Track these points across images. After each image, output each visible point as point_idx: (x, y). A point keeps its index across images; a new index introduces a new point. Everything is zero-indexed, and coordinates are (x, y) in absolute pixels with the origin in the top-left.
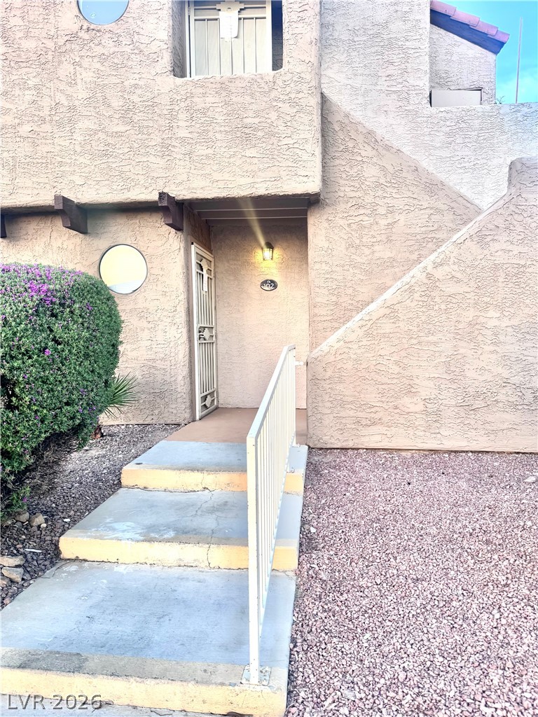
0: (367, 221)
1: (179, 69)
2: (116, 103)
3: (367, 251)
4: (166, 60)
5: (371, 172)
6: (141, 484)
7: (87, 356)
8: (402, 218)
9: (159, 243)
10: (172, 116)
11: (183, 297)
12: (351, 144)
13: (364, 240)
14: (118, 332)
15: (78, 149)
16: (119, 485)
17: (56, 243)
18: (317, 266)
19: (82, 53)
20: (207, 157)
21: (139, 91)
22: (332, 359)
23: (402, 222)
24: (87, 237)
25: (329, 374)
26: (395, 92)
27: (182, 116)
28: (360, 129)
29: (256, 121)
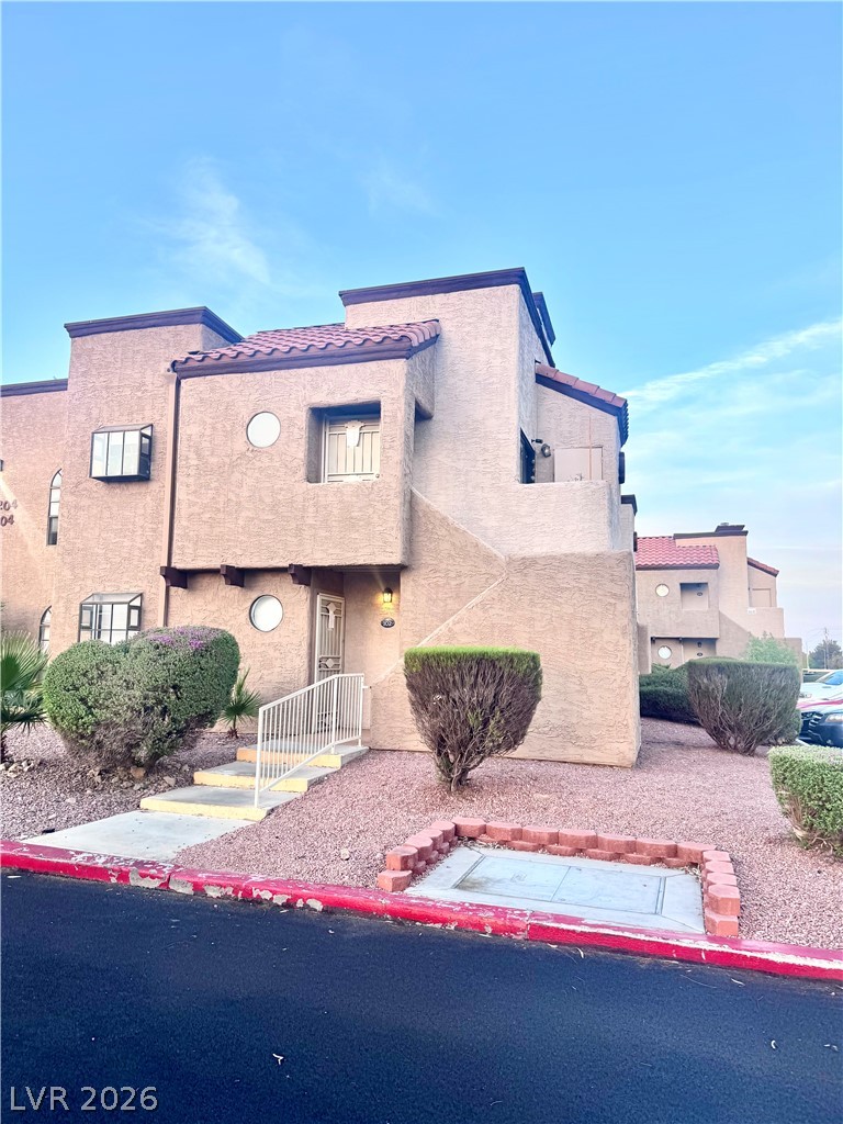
0: (442, 582)
1: (314, 475)
2: (268, 500)
3: (442, 604)
4: (302, 472)
5: (445, 546)
6: (248, 759)
7: (216, 676)
8: (467, 580)
9: (292, 595)
10: (304, 509)
11: (306, 635)
12: (430, 527)
13: (440, 595)
14: (238, 663)
15: (240, 530)
16: (235, 759)
17: (222, 594)
18: (406, 614)
19: (249, 466)
20: (326, 538)
21: (283, 493)
22: (387, 685)
23: (467, 583)
24: (244, 590)
25: (385, 695)
26: (489, 472)
27: (311, 510)
28: (438, 516)
29: (360, 514)
